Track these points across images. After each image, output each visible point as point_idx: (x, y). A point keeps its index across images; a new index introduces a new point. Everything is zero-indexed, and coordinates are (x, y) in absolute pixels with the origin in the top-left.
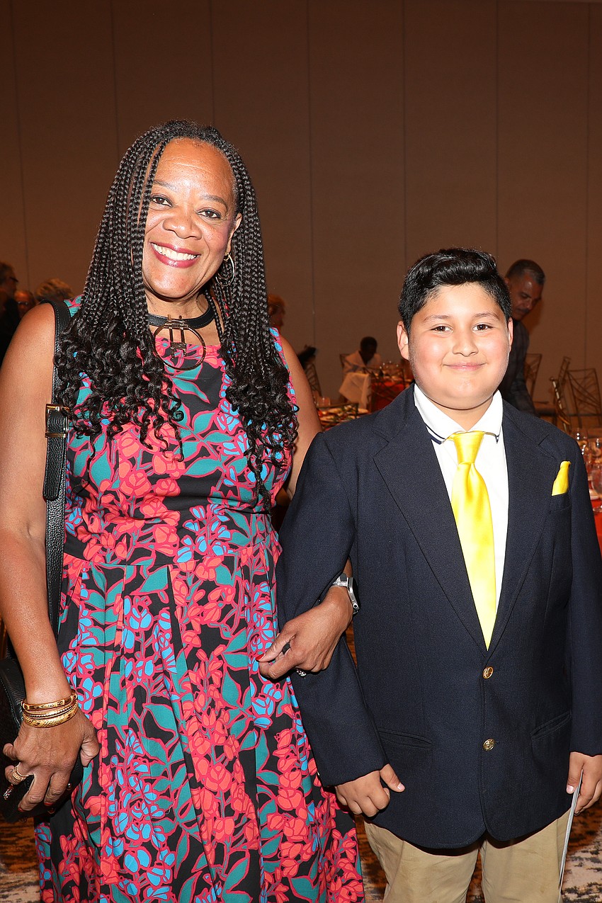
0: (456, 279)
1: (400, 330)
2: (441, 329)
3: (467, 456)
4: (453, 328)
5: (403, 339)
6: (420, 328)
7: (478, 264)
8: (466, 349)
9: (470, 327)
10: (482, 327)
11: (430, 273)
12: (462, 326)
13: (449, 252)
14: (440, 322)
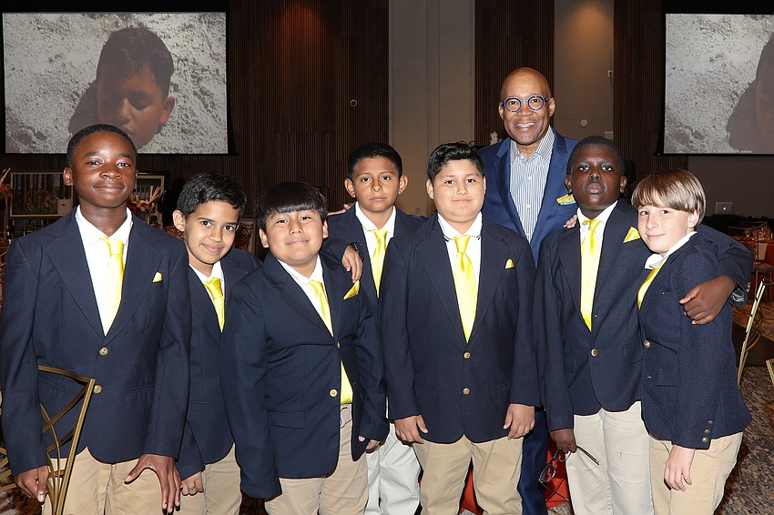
0: (458, 157)
1: (428, 183)
2: (450, 182)
3: (461, 250)
4: (456, 181)
5: (430, 188)
6: (439, 182)
7: (466, 149)
8: (463, 192)
9: (464, 181)
10: (470, 181)
11: (444, 155)
12: (460, 180)
13: (452, 145)
14: (449, 179)
